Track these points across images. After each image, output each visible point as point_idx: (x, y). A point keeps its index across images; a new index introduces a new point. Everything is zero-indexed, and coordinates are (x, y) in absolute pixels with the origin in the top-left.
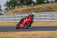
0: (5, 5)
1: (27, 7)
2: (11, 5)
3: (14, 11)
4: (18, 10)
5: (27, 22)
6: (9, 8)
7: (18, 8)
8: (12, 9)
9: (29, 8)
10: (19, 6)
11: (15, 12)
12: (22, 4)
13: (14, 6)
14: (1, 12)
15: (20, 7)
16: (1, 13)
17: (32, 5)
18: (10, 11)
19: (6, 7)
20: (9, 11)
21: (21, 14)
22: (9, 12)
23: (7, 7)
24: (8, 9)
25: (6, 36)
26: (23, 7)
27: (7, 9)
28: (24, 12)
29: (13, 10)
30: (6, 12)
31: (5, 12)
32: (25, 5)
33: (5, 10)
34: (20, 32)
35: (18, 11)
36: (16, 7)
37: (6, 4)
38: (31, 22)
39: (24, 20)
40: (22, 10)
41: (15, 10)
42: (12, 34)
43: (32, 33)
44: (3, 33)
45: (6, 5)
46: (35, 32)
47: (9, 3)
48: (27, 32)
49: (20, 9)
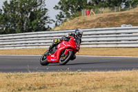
0: (56, 8)
1: (109, 12)
2: (72, 7)
3: (79, 21)
4: (89, 18)
5: (64, 50)
6: (67, 13)
7: (88, 14)
8: (74, 16)
9: (116, 13)
10: (90, 9)
11: (79, 24)
12: (97, 3)
13: (79, 10)
14: (48, 24)
15: (92, 11)
16: (46, 27)
17: (123, 6)
18: (69, 21)
19: (60, 11)
20: (65, 21)
21: (96, 27)
22: (65, 24)
23: (61, 13)
24: (63, 17)
25: (60, 80)
26: (99, 13)
27: (60, 17)
28: (102, 24)
29: (76, 19)
30: (58, 23)
31: (56, 24)
32: (105, 7)
33: (56, 20)
34: (93, 73)
35: (87, 22)
36: (84, 11)
37: (60, 3)
38: (75, 50)
39: (59, 46)
40: (98, 18)
41: (81, 19)
42: (73, 76)
43: (122, 75)
44: (53, 73)
45: (60, 7)
46: (129, 71)
47: (66, 3)
48: (109, 72)
49: (93, 16)
